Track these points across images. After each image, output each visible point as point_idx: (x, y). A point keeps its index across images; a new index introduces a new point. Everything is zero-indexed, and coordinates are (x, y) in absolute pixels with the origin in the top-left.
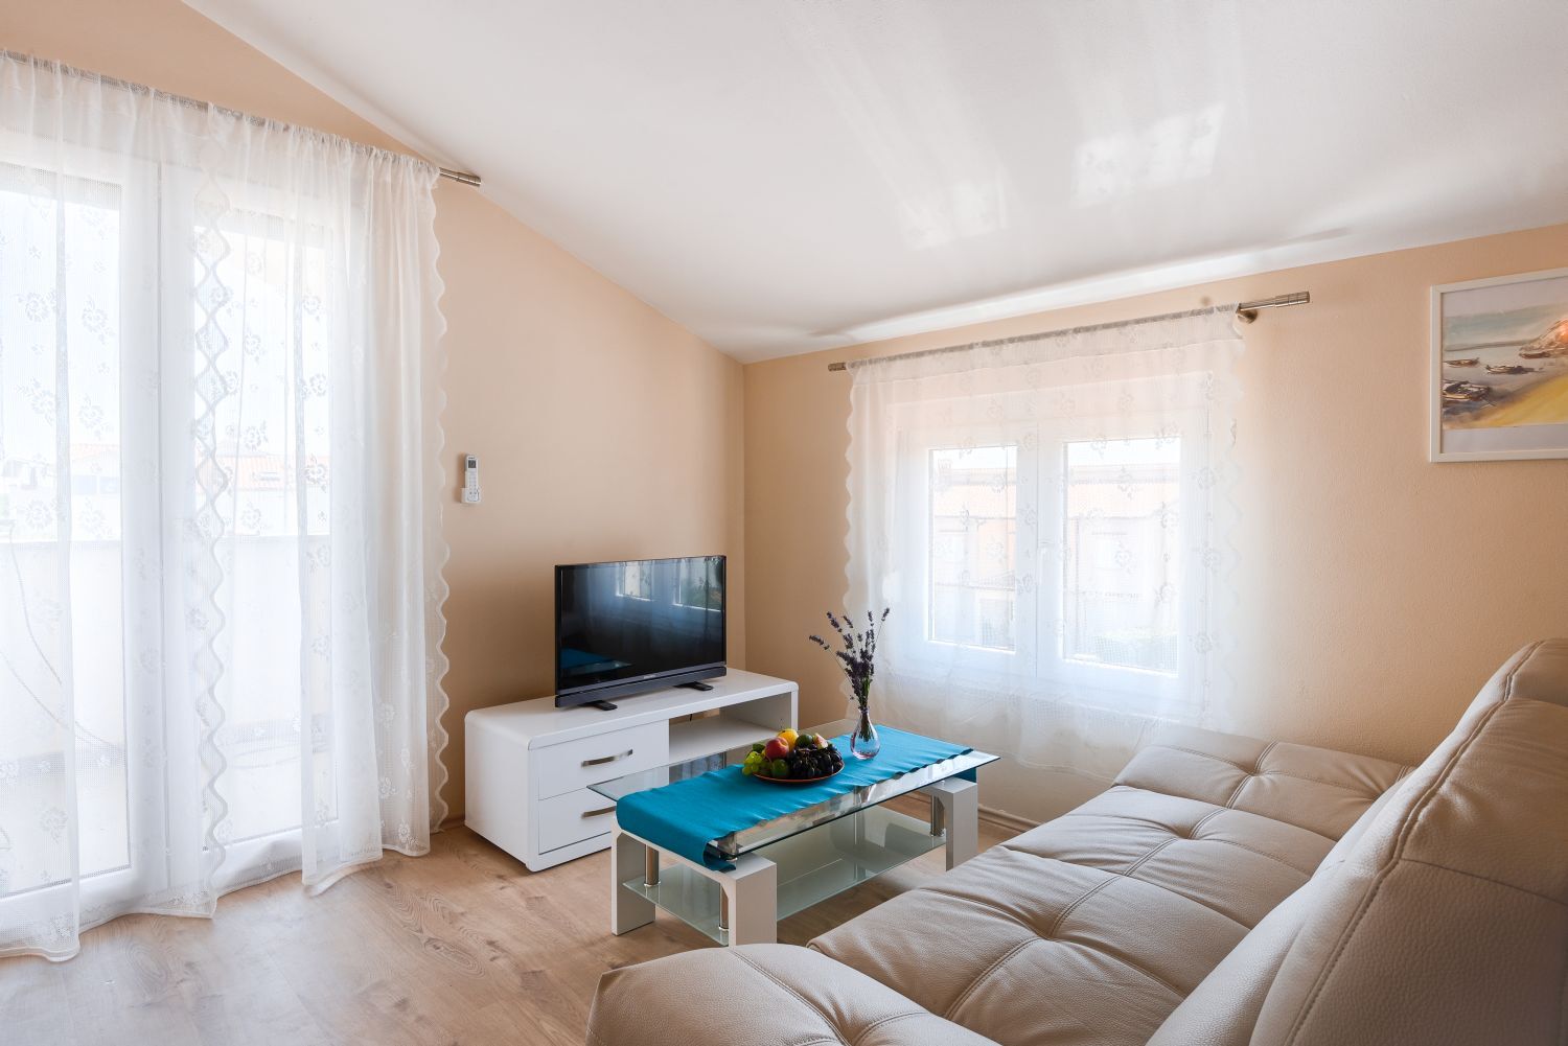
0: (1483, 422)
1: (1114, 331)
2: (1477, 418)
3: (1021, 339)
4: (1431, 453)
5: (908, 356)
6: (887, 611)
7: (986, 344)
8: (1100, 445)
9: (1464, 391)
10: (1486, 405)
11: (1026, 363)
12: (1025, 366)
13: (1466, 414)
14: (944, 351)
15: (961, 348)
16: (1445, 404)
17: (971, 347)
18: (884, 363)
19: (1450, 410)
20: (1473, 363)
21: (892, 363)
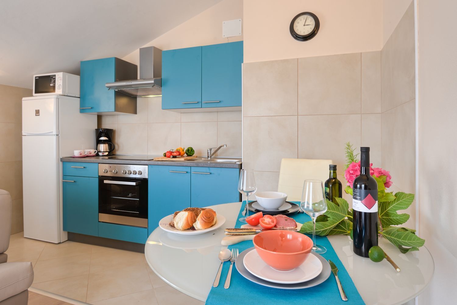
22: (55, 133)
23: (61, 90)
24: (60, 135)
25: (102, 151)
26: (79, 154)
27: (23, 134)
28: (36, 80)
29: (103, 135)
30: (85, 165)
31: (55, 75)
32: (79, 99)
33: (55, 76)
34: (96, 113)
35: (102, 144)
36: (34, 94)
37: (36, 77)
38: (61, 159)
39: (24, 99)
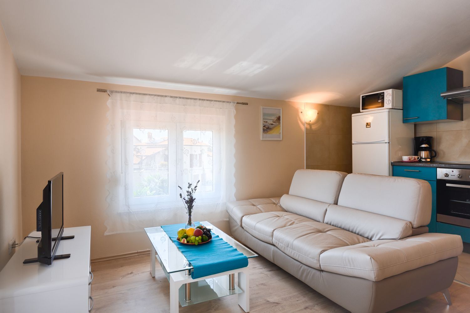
0: (268, 133)
1: (208, 102)
2: (267, 132)
3: (183, 98)
4: (261, 139)
5: (140, 94)
6: (199, 181)
7: (171, 97)
8: (204, 132)
9: (266, 127)
10: (268, 130)
11: (184, 105)
12: (183, 106)
13: (266, 131)
14: (155, 95)
15: (162, 96)
16: (263, 129)
17: (166, 96)
18: (128, 94)
19: (264, 130)
20: (267, 122)
21: (131, 95)
22: (387, 141)
23: (391, 104)
24: (390, 143)
25: (423, 157)
26: (408, 159)
27: (353, 142)
28: (363, 99)
29: (425, 142)
30: (420, 169)
31: (384, 92)
32: (402, 111)
33: (384, 94)
34: (413, 123)
35: (423, 151)
36: (361, 111)
37: (362, 96)
38: (392, 163)
39: (353, 115)
